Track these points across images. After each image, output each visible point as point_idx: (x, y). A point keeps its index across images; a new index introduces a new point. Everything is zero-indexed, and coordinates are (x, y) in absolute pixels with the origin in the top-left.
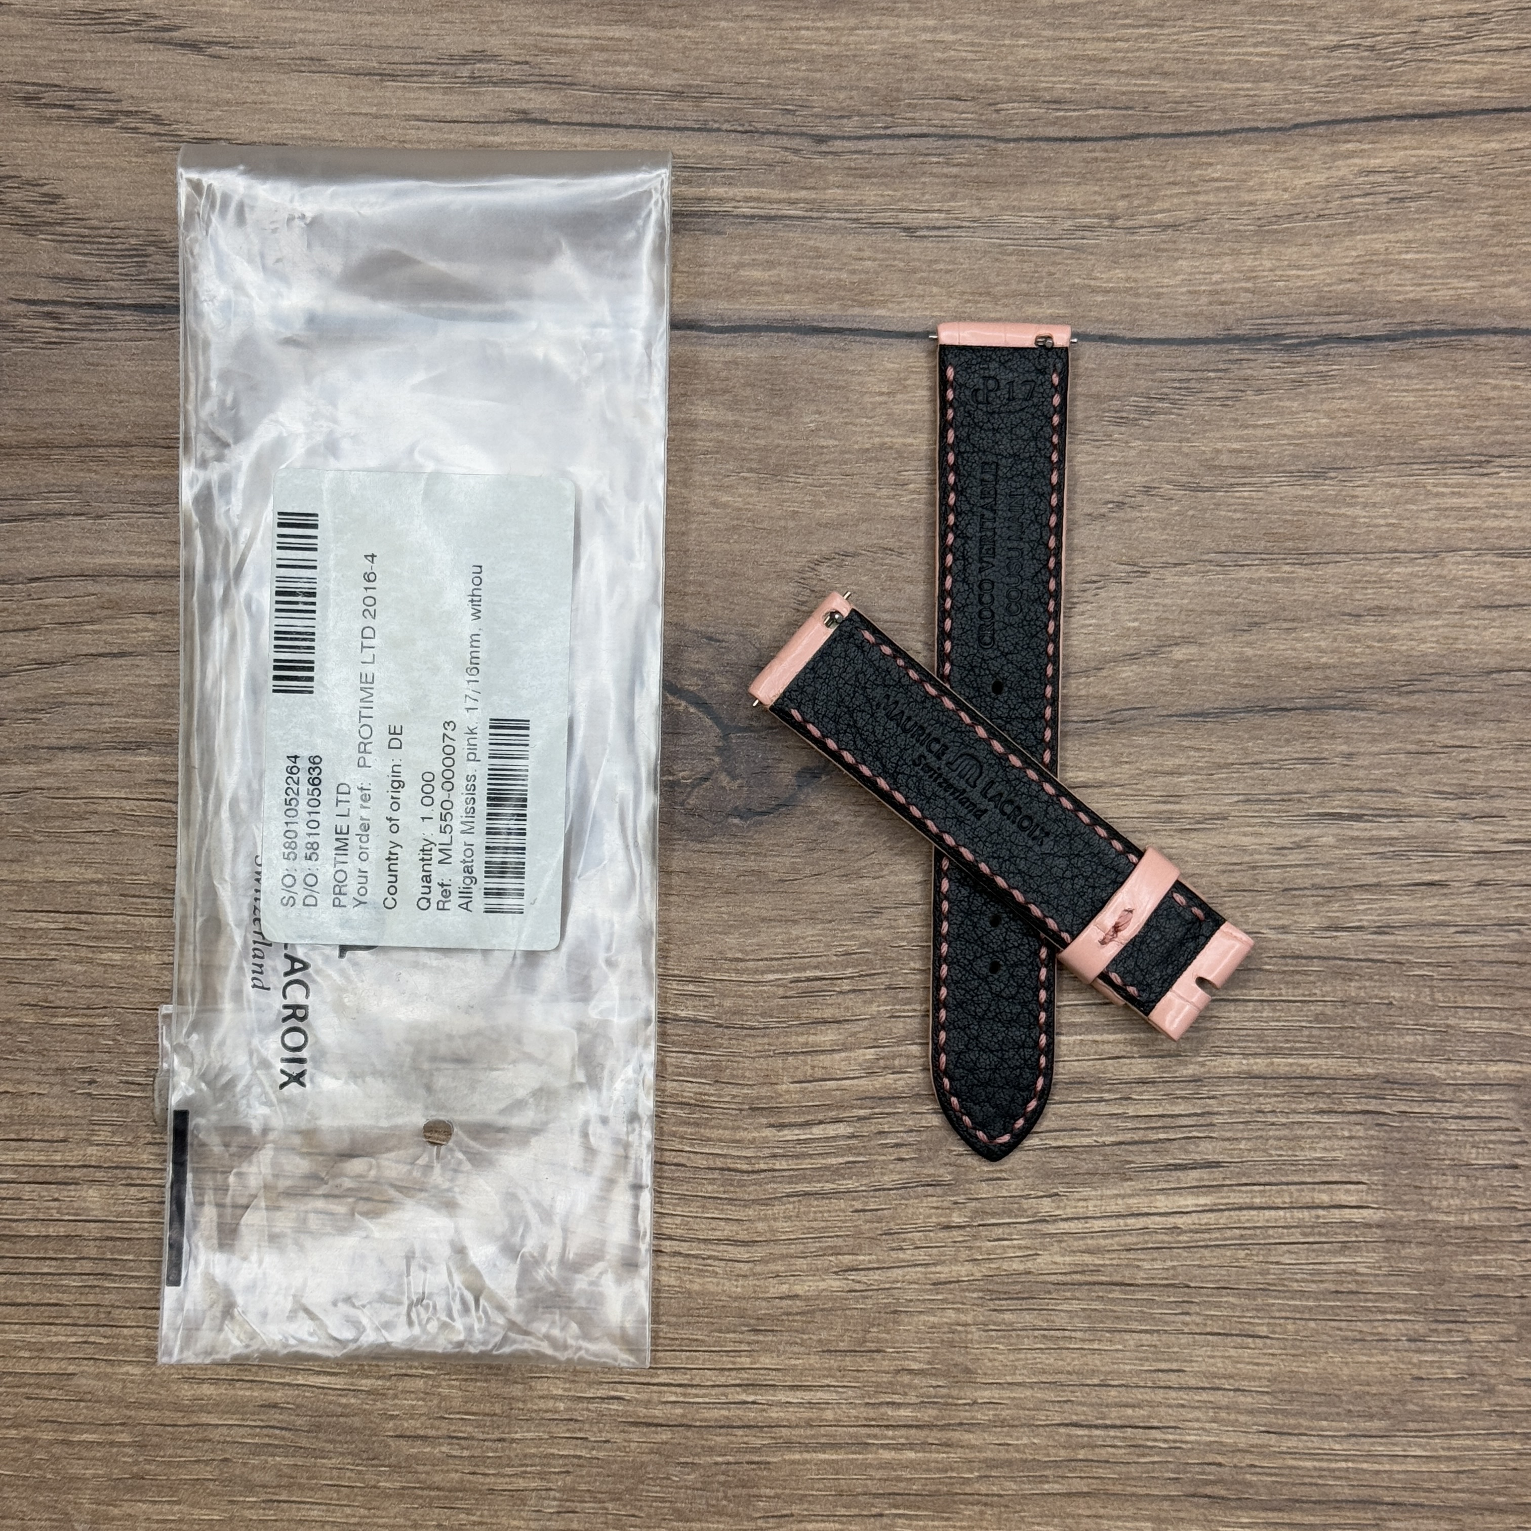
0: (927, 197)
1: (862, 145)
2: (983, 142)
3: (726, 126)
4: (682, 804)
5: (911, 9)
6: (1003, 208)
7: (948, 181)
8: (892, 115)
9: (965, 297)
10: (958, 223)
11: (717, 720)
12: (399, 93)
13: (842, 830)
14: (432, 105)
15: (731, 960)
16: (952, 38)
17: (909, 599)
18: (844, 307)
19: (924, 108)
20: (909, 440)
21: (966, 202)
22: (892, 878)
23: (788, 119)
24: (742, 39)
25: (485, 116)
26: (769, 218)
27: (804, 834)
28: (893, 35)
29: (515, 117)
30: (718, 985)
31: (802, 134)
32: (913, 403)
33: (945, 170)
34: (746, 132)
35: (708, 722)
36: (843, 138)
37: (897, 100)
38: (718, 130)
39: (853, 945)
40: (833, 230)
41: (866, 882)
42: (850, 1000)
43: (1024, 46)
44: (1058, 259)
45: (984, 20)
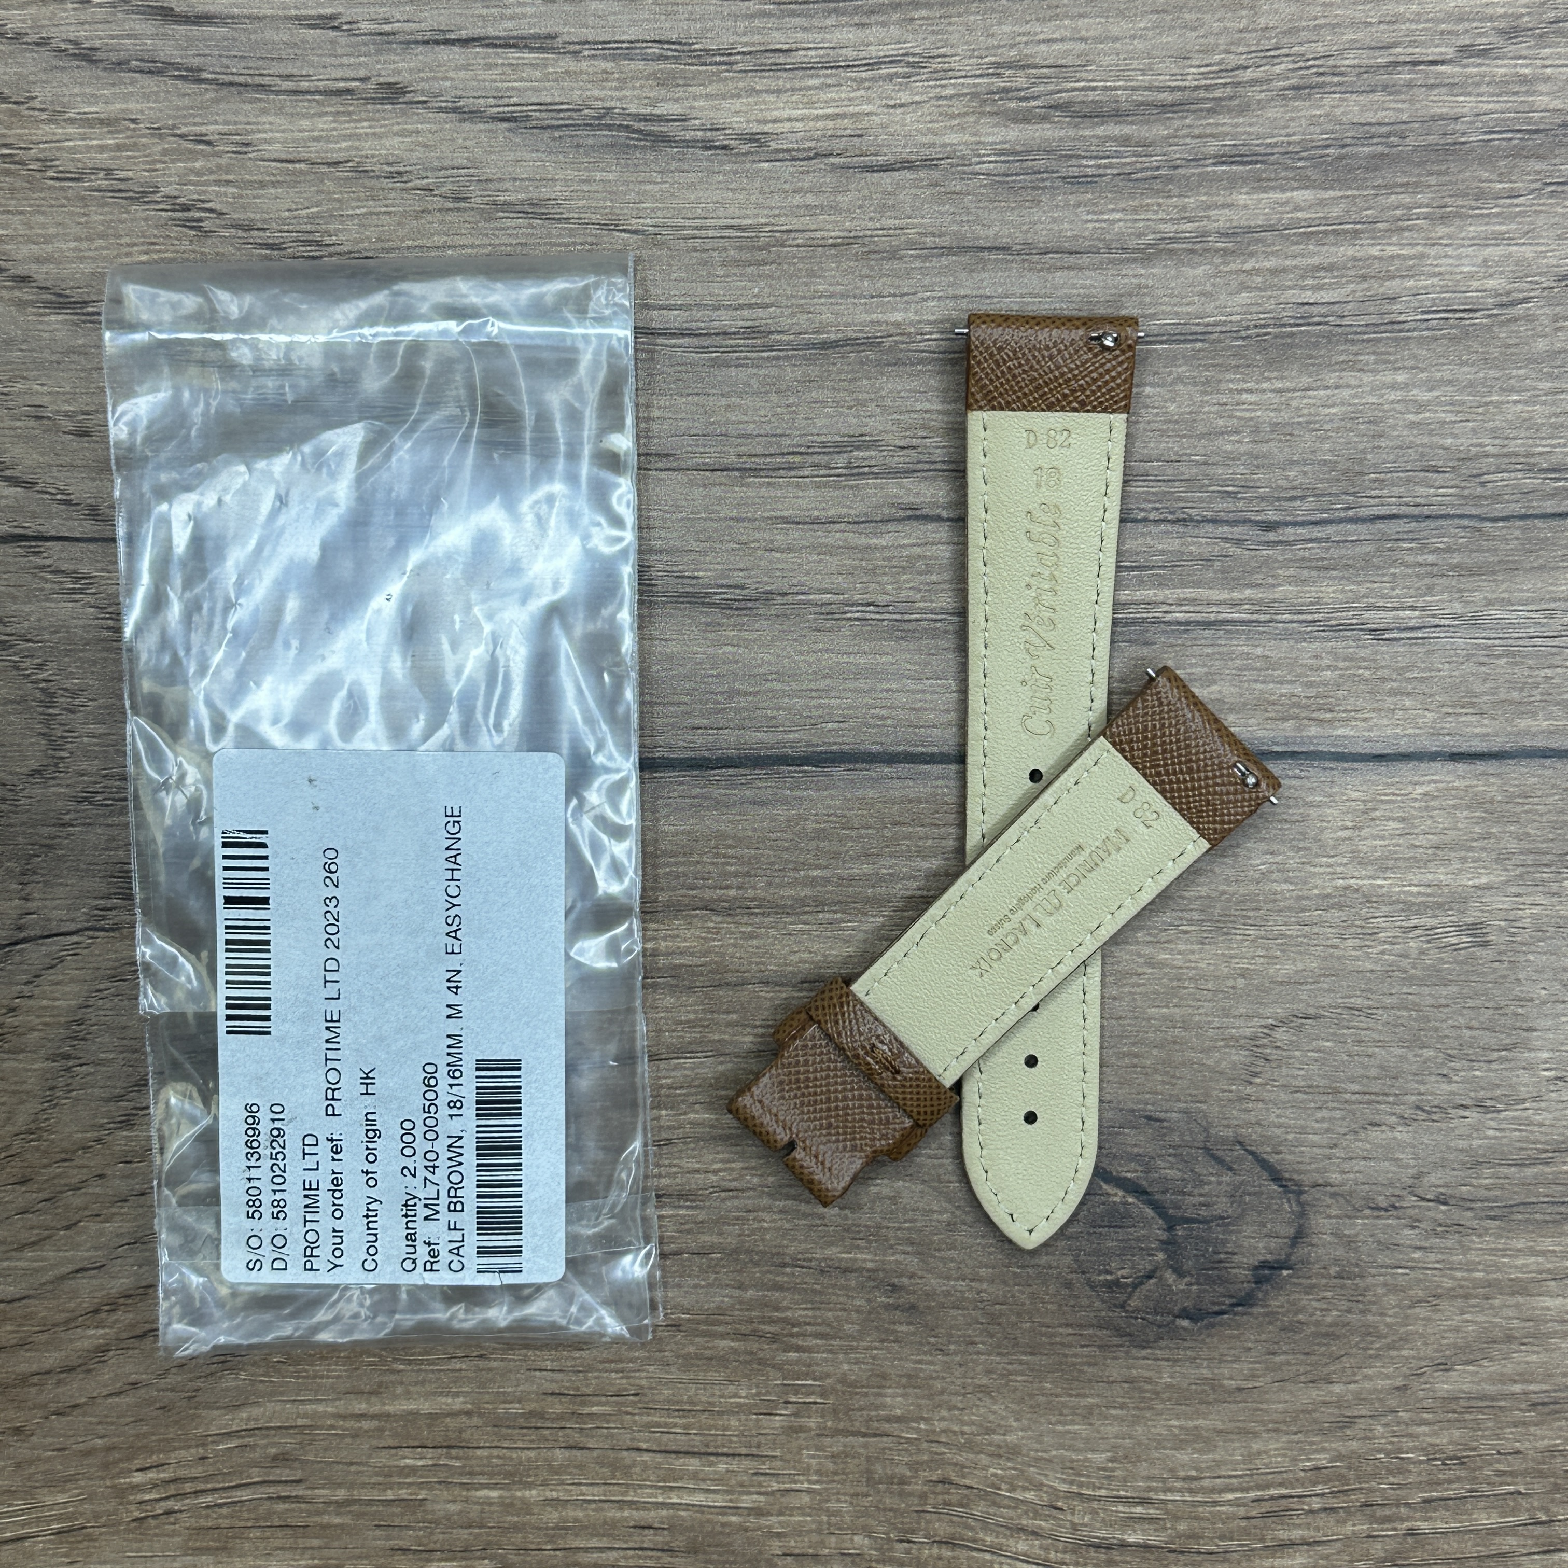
0: (1398, 591)
1: (1318, 532)
2: (1466, 522)
3: (1153, 516)
4: (1122, 1306)
5: (1376, 362)
6: (1489, 603)
7: (1423, 570)
8: (1354, 494)
9: (1445, 710)
10: (1437, 621)
11: (1158, 1207)
12: (763, 491)
13: (1308, 1330)
14: (804, 503)
15: (1184, 1479)
16: (1426, 396)
17: (1382, 1067)
18: (1299, 729)
19: (1393, 485)
20: (1379, 882)
21: (1445, 596)
22: (1368, 1385)
23: (1228, 505)
24: (1172, 407)
25: (866, 514)
26: (1208, 624)
27: (1263, 1337)
28: (1355, 396)
29: (901, 513)
30: (1170, 1506)
31: (1246, 521)
32: (1383, 838)
33: (1420, 559)
34: (1179, 520)
35: (1149, 1212)
36: (1295, 524)
37: (1362, 474)
38: (1145, 520)
39: (1323, 1460)
40: (1286, 635)
41: (1337, 1388)
42: (1322, 1520)
43: (1516, 402)
44: (1557, 660)
45: (1466, 373)
